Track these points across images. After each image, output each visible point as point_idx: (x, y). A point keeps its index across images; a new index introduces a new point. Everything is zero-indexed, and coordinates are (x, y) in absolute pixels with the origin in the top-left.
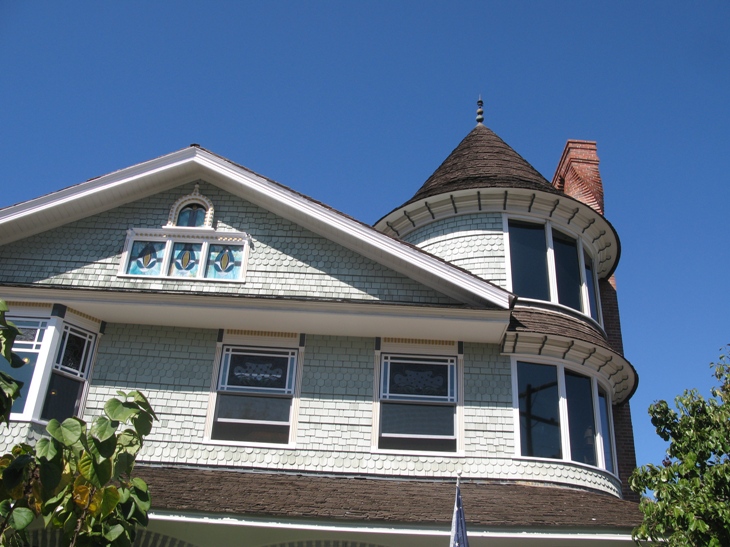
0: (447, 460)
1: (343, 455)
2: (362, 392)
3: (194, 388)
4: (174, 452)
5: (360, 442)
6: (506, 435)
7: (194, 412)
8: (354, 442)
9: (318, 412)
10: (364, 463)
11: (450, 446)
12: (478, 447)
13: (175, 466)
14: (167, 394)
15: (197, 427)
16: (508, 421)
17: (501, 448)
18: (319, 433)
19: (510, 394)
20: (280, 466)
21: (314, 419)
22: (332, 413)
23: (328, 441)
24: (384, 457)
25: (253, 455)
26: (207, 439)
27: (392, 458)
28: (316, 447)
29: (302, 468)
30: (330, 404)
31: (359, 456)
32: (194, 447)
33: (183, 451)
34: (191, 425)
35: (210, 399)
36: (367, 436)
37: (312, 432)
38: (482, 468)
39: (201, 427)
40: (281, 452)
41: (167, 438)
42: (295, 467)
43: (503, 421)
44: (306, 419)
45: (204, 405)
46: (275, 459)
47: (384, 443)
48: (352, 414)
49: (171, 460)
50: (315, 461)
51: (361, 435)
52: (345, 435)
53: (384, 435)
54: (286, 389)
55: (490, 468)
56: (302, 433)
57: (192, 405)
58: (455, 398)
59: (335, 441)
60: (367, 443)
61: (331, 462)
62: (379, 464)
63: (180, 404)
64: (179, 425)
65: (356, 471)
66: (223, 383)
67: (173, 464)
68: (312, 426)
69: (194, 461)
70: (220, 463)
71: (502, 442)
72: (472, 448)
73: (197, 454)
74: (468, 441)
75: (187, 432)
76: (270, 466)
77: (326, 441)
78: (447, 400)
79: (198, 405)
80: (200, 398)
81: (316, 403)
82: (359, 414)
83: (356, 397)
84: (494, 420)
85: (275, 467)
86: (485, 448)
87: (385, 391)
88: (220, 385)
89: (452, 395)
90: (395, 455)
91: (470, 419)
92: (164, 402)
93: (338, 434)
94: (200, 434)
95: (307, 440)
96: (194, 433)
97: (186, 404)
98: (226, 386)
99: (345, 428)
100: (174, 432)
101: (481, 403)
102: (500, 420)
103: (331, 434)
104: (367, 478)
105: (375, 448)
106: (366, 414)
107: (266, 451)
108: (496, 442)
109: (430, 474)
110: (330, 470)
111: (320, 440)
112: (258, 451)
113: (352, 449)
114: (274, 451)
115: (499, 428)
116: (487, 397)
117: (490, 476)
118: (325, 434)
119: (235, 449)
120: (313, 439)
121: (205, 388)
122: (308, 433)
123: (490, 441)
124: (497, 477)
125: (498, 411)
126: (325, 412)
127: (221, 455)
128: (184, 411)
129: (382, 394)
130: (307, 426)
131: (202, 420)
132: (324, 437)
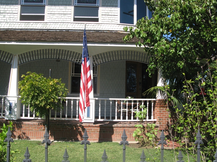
0: (95, 25)
1: (62, 24)
2: (68, 3)
3: (13, 4)
4: (8, 25)
5: (68, 20)
6: (115, 16)
7: (14, 12)
8: (65, 19)
9: (54, 10)
10: (68, 26)
11: (97, 20)
12: (106, 20)
13: (9, 30)
14: (4, 7)
15: (15, 17)
16: (116, 12)
17: (113, 21)
18: (54, 17)
19: (117, 3)
20: (42, 28)
21: (52, 13)
22: (58, 10)
23: (57, 19)
24: (75, 24)
25: (33, 25)
26: (19, 21)
27: (78, 24)
28: (53, 22)
29: (49, 28)
30: (57, 7)
31: (67, 24)
32: (14, 23)
33: (11, 25)
34: (13, 16)
35: (18, 7)
36: (70, 17)
37: (52, 17)
38: (107, 27)
39: (16, 17)
40: (42, 23)
41: (5, 21)
42: (46, 28)
43: (114, 12)
44: (50, 13)
45: (17, 10)
46: (40, 26)
47: (75, 20)
48: (64, 10)
49: (7, 28)
50: (53, 26)
51: (68, 17)
52: (63, 17)
53: (75, 17)
54: (43, 3)
55: (109, 27)
56: (49, 17)
57: (13, 10)
58: (99, 5)
59: (59, 19)
60: (70, 20)
61: (58, 26)
62: (73, 26)
63: (9, 9)
64: (9, 17)
65: (66, 29)
66: (22, 2)
67: (8, 29)
68: (52, 15)
69: (14, 28)
70: (23, 28)
71: (114, 19)
72: (104, 21)
73: (15, 26)
74: (103, 18)
75: (12, 19)
76: (39, 28)
77: (56, 20)
78: (96, 5)
79: (15, 10)
80: (15, 7)
81: (53, 7)
82: (67, 10)
83: (66, 5)
84: (111, 12)
85: (40, 28)
86: (108, 21)
87: (76, 3)
88: (22, 3)
89: (98, 3)
90: (79, 23)
91: (103, 11)
92: (3, 9)
93: (60, 17)
94: (16, 19)
95: (50, 19)
96: (14, 19)
97: (11, 9)
98: (24, 3)
99: (62, 15)
100: (8, 19)
101: (107, 6)
102: (113, 12)
103: (58, 17)
104: (69, 31)
105: (72, 21)
106: (69, 10)
107: (37, 23)
108: (112, 19)
109: (90, 29)
110: (58, 29)
111: (55, 19)
112: (35, 23)
113: (65, 22)
114: (40, 23)
115: (113, 14)
116: (109, 4)
117: (109, 30)
118: (56, 17)
119: (27, 23)
120: (52, 19)
121: (16, 4)
122: (51, 17)
123: (110, 18)
124: (112, 30)
125: (113, 9)
126: (56, 10)
127: (23, 26)
128: (10, 12)
129: (75, 4)
130: (50, 15)
131: (16, 14)
132: (55, 18)
